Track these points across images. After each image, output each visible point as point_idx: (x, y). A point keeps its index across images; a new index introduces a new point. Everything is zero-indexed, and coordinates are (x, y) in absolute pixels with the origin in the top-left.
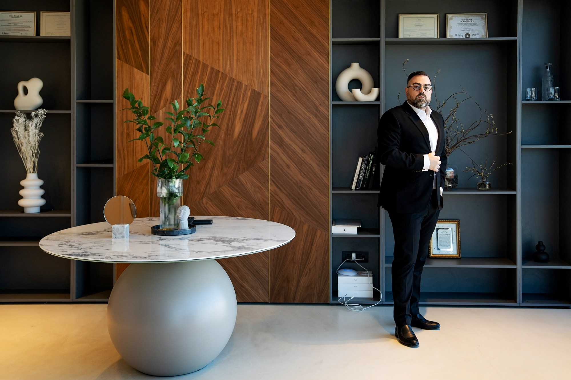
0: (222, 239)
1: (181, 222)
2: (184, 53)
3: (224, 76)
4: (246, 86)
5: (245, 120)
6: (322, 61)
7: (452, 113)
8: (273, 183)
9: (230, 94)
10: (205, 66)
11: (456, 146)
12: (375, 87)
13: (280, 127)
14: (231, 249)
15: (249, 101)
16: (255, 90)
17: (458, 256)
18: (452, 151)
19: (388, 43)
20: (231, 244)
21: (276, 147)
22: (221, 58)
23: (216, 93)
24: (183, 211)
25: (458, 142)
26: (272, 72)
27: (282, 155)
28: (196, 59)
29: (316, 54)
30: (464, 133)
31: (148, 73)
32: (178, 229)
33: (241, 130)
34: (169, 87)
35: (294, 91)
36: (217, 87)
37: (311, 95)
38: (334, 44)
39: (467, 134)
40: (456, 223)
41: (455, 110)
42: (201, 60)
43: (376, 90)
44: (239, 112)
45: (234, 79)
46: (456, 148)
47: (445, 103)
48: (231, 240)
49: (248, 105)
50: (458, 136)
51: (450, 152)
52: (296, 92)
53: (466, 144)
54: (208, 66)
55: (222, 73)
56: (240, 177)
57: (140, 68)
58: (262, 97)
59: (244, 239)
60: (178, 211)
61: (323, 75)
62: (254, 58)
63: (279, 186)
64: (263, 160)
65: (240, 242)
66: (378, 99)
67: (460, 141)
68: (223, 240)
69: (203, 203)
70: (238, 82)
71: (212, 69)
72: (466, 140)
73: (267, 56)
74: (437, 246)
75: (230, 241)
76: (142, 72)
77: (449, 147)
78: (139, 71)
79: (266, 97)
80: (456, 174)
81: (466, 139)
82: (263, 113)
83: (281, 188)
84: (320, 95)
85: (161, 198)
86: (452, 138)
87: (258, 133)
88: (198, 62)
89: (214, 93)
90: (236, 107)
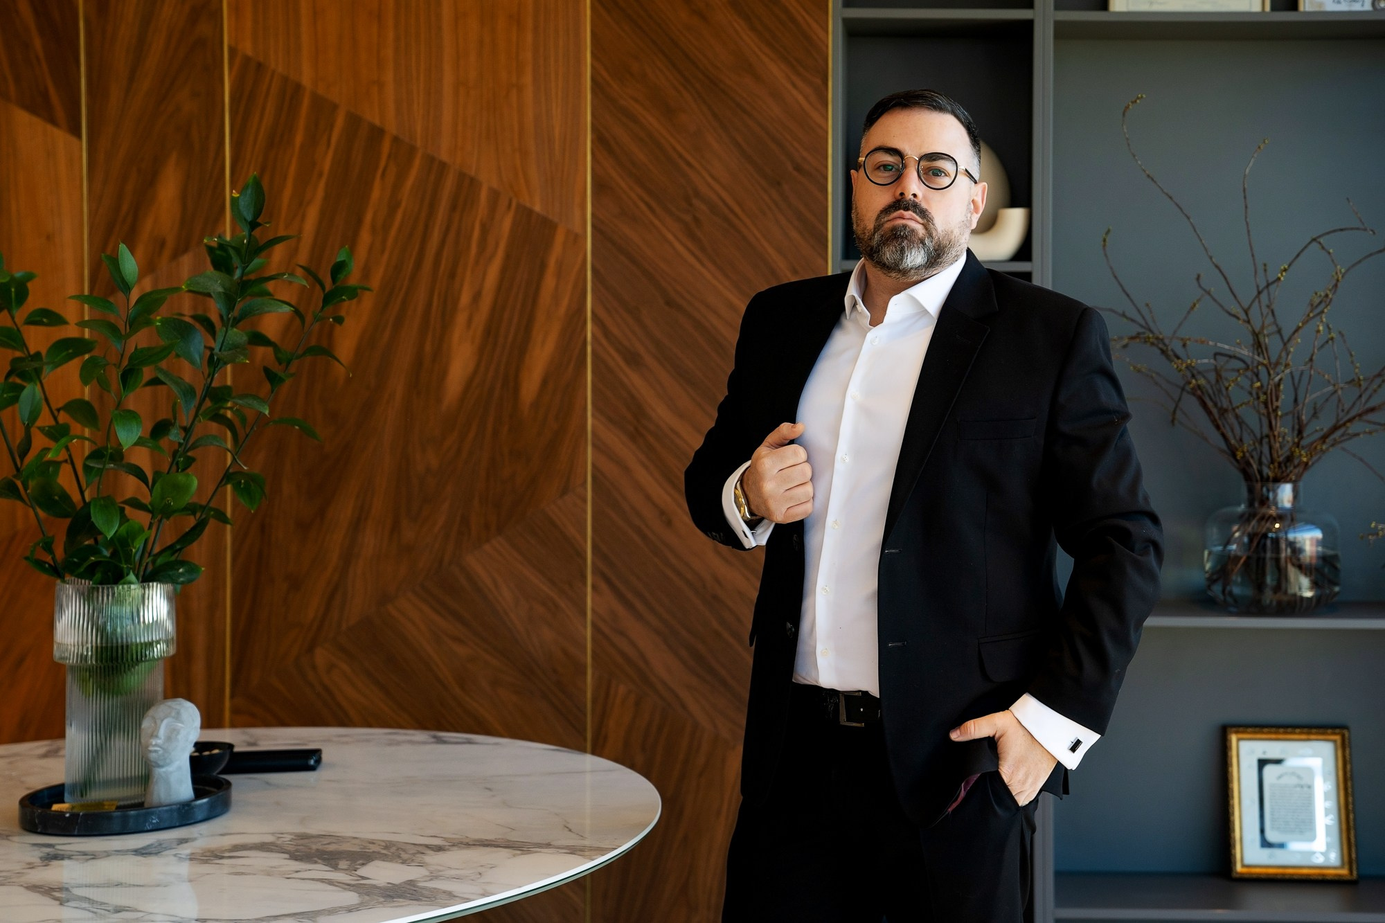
0: (332, 848)
1: (159, 772)
2: (233, 51)
3: (404, 151)
4: (495, 196)
5: (491, 331)
6: (800, 98)
7: (1318, 306)
8: (603, 586)
9: (426, 227)
10: (323, 108)
11: (1332, 437)
12: (1013, 204)
13: (633, 360)
14: (352, 898)
15: (508, 257)
16: (530, 212)
17: (1345, 872)
18: (1315, 458)
19: (1063, 32)
20: (363, 871)
21: (616, 441)
22: (389, 76)
23: (368, 217)
24: (165, 722)
25: (1338, 421)
26: (601, 140)
27: (642, 475)
28: (285, 80)
29: (776, 70)
30: (1363, 387)
31: (76, 131)
32: (140, 805)
33: (475, 372)
34: (168, 191)
35: (688, 218)
36: (376, 194)
37: (758, 235)
38: (855, 33)
39: (1375, 391)
40: (1335, 741)
41: (1327, 296)
42: (306, 80)
43: (1014, 219)
44: (465, 299)
45: (443, 165)
46: (1333, 445)
47: (1285, 270)
48: (373, 848)
49: (504, 270)
50: (1339, 400)
51: (1306, 464)
52: (696, 220)
53: (1370, 433)
54: (335, 107)
55: (396, 140)
56: (472, 561)
57: (40, 106)
58: (559, 238)
59: (427, 846)
60: (146, 724)
61: (805, 154)
62: (528, 79)
63: (630, 596)
64: (565, 491)
65: (404, 862)
66: (1024, 251)
67: (1350, 420)
68: (331, 853)
69: (314, 668)
70: (462, 176)
71: (354, 121)
72: (1370, 417)
73: (579, 75)
74: (1262, 831)
75: (363, 856)
76: (49, 127)
77: (1303, 443)
78: (35, 119)
79: (578, 239)
80: (1332, 549)
81: (1372, 410)
82: (565, 302)
83: (639, 605)
84: (794, 234)
85: (72, 668)
86: (1318, 406)
87: (545, 382)
88: (291, 92)
89: (359, 221)
90: (452, 275)
